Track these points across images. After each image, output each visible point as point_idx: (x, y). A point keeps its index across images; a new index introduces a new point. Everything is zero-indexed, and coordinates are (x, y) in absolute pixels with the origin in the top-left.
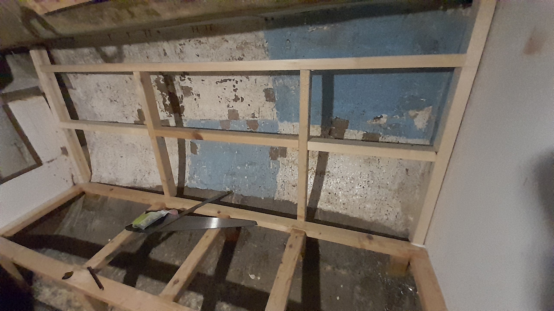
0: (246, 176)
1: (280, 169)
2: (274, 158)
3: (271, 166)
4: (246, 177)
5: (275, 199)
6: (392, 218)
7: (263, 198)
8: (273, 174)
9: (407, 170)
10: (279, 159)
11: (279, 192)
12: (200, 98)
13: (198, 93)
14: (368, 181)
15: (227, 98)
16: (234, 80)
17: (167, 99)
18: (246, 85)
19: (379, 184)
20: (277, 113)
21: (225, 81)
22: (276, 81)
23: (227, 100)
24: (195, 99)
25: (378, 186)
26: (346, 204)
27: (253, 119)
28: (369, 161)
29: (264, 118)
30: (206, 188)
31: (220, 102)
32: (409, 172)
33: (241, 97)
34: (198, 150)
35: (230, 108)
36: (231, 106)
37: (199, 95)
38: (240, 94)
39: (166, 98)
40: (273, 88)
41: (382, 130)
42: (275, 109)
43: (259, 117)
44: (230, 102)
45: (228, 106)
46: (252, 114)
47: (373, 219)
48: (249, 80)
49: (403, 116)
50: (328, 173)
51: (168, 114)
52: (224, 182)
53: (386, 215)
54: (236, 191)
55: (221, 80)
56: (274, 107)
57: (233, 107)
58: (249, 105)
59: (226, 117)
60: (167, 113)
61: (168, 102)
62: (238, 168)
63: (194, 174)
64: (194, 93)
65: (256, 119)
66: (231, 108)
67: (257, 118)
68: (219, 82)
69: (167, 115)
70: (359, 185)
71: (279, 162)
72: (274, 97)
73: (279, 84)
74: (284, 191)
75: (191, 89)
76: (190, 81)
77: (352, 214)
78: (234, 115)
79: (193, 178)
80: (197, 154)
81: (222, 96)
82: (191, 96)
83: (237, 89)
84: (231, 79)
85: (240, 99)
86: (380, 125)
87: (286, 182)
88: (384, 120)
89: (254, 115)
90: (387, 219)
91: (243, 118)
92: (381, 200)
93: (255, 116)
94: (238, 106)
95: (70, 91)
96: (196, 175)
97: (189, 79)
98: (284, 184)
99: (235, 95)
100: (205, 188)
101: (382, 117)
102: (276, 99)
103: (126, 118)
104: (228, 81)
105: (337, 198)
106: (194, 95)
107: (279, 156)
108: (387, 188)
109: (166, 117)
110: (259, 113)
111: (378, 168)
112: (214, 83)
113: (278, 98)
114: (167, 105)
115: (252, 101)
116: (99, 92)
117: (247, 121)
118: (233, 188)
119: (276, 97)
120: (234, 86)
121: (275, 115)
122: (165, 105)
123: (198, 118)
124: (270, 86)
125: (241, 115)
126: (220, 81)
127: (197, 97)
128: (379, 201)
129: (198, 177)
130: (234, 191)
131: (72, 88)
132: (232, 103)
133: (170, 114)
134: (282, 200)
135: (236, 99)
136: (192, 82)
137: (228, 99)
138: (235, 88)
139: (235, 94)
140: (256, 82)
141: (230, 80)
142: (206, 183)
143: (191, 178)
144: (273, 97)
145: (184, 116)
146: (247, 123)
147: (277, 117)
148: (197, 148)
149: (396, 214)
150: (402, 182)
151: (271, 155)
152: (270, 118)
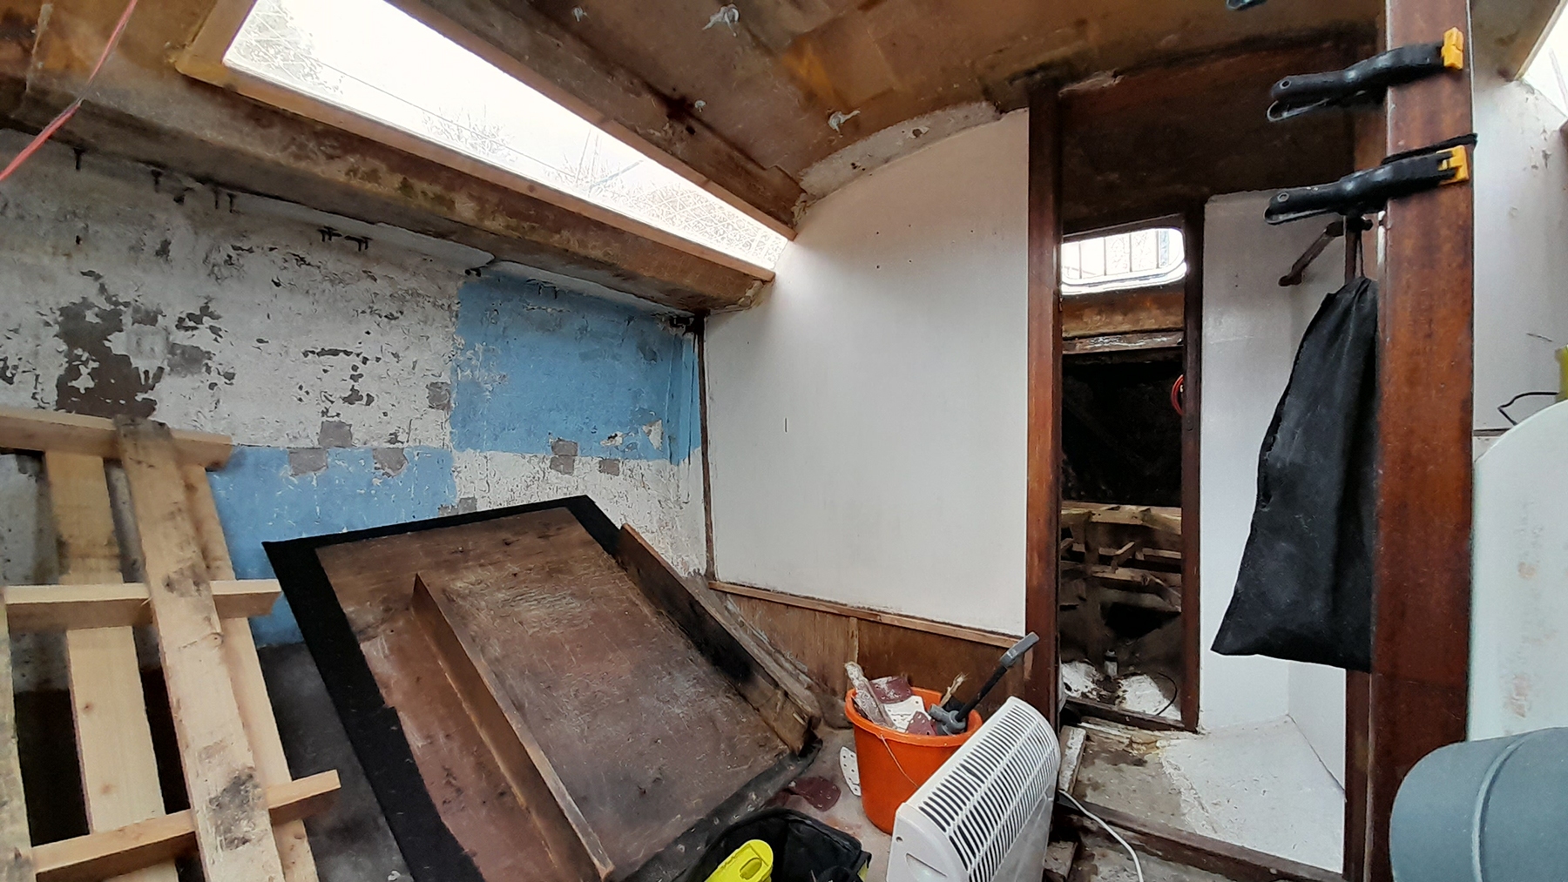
12: (231, 384)
15: (325, 392)
16: (358, 354)
18: (388, 370)
20: (451, 433)
21: (334, 352)
22: (459, 372)
23: (324, 399)
24: (211, 385)
27: (391, 446)
29: (420, 442)
31: (301, 399)
33: (368, 395)
35: (328, 417)
36: (332, 412)
37: (230, 377)
39: (82, 368)
40: (449, 382)
41: (621, 453)
42: (447, 425)
43: (408, 441)
44: (332, 402)
45: (325, 413)
46: (391, 434)
48: (398, 362)
49: (638, 433)
55: (323, 349)
56: (446, 420)
58: (385, 414)
59: (311, 441)
61: (83, 383)
64: (212, 369)
65: (399, 445)
66: (333, 417)
67: (402, 443)
68: (313, 352)
72: (450, 401)
75: (208, 354)
76: (214, 336)
78: (336, 434)
81: (313, 386)
82: (198, 376)
83: (361, 376)
85: (365, 398)
86: (617, 447)
88: (619, 440)
89: (396, 437)
91: (365, 444)
93: (399, 439)
97: (215, 330)
101: (616, 435)
104: (342, 353)
110: (408, 434)
112: (295, 352)
113: (457, 402)
114: (77, 389)
115: (393, 405)
117: (375, 450)
120: (355, 368)
121: (448, 438)
122: (65, 391)
125: (358, 435)
126: (318, 350)
127: (220, 381)
132: (338, 406)
135: (353, 398)
136: (219, 339)
137: (329, 397)
138: (356, 373)
139: (353, 386)
140: (414, 368)
141: (348, 353)
144: (446, 402)
146: (375, 457)
147: (451, 441)
152: (436, 444)
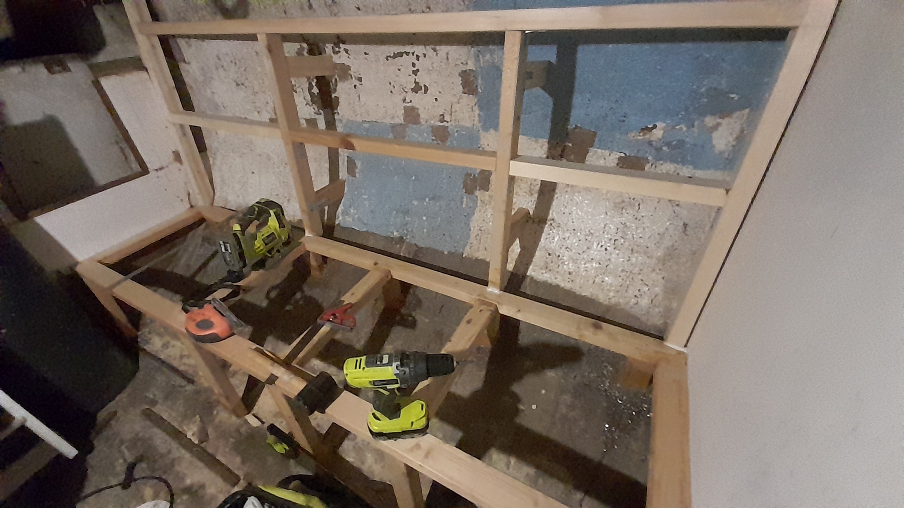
0: (425, 216)
1: (477, 209)
2: (470, 191)
3: (465, 203)
4: (424, 218)
5: (464, 256)
6: (644, 302)
7: (446, 253)
8: (465, 216)
9: (685, 225)
10: (477, 193)
11: (472, 245)
12: (361, 84)
13: (360, 76)
14: (615, 240)
15: (402, 85)
16: (413, 54)
17: (314, 84)
18: (432, 63)
19: (632, 246)
20: (479, 115)
21: (400, 55)
22: (481, 56)
23: (402, 90)
24: (355, 86)
25: (630, 248)
26: (574, 273)
27: (441, 124)
28: (622, 205)
29: (459, 122)
30: (366, 230)
31: (391, 92)
32: (688, 229)
33: (425, 85)
34: (357, 171)
35: (406, 103)
36: (408, 100)
37: (360, 79)
38: (423, 79)
39: (312, 83)
40: (474, 69)
41: (654, 151)
42: (476, 108)
43: (451, 121)
44: (406, 92)
45: (404, 100)
46: (441, 115)
47: (613, 301)
48: (437, 55)
49: (693, 126)
50: (552, 222)
51: (317, 109)
52: (391, 223)
53: (636, 296)
54: (408, 238)
55: (394, 53)
56: (476, 104)
57: (411, 101)
58: (436, 100)
59: (400, 120)
60: (314, 109)
61: (315, 90)
62: (414, 203)
63: (350, 207)
64: (353, 76)
65: (445, 124)
66: (408, 103)
67: (447, 122)
68: (390, 56)
69: (315, 111)
70: (600, 246)
71: (477, 197)
72: (477, 86)
73: (484, 62)
74: (479, 244)
75: (349, 68)
76: (347, 55)
77: (580, 290)
78: (411, 115)
79: (348, 213)
80: (355, 176)
81: (395, 82)
82: (349, 82)
83: (418, 70)
84: (409, 52)
85: (423, 88)
86: (650, 143)
87: (485, 230)
88: (658, 133)
89: (444, 117)
90: (637, 304)
91: (426, 122)
92: (631, 272)
93: (445, 119)
94: (418, 101)
95: (182, 66)
96: (352, 208)
97: (346, 51)
98: (481, 233)
99: (415, 82)
100: (364, 230)
101: (655, 127)
102: (480, 90)
103: (258, 112)
104: (404, 55)
105: (560, 263)
106: (353, 78)
107: (478, 188)
108: (645, 253)
109: (313, 114)
110: (451, 114)
111: (636, 219)
112: (383, 58)
113: (482, 88)
114: (314, 94)
115: (440, 92)
116: (221, 70)
117: (432, 127)
118: (404, 233)
119: (479, 87)
120: (414, 65)
121: (477, 119)
122: (312, 94)
123: (359, 119)
124: (471, 66)
125: (423, 116)
126: (392, 55)
127: (357, 83)
128: (628, 274)
129: (355, 211)
130: (404, 238)
131: (184, 61)
132: (410, 96)
133: (318, 110)
134: (474, 259)
135: (417, 88)
136: (350, 57)
137: (404, 89)
138: (415, 69)
139: (415, 80)
140: (448, 59)
141: (407, 54)
142: (365, 222)
143: (345, 213)
144: (474, 87)
145: (339, 113)
146: (432, 132)
147: (480, 121)
148: (357, 168)
149: (653, 296)
150: (673, 246)
151: (465, 186)
152: (468, 124)
